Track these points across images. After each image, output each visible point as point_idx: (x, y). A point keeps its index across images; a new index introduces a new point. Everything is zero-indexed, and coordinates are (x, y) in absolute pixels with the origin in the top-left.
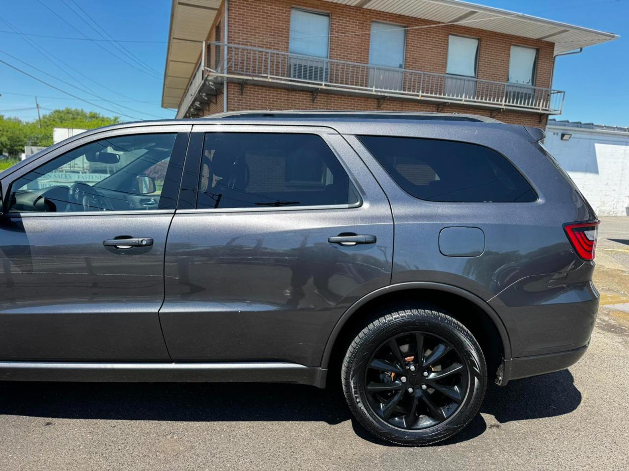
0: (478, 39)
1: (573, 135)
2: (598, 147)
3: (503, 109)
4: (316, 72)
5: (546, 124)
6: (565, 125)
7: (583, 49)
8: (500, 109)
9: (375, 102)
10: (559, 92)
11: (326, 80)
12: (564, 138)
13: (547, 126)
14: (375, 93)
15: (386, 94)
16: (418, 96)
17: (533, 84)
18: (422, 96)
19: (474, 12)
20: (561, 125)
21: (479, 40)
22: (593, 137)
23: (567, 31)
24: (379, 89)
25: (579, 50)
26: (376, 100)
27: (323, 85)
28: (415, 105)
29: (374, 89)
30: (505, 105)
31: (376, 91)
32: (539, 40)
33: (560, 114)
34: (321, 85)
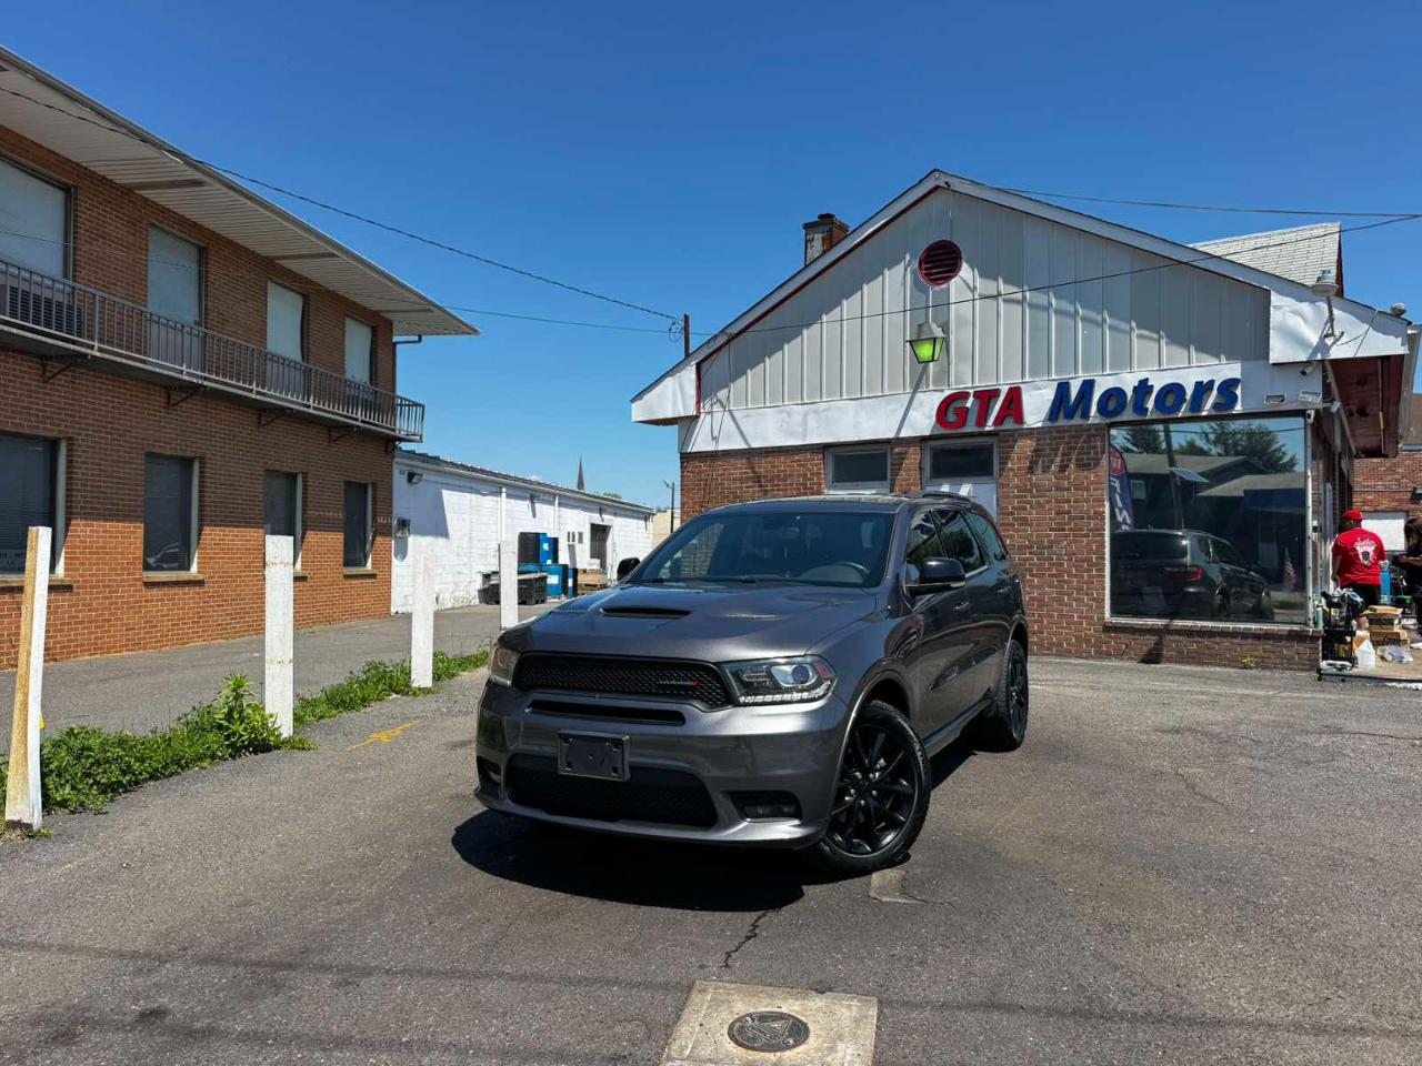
0: (304, 295)
1: (424, 477)
2: (445, 493)
3: (357, 426)
4: (59, 313)
5: (393, 457)
6: (410, 458)
7: (423, 338)
8: (352, 426)
9: (163, 394)
10: (416, 405)
11: (101, 341)
12: (414, 481)
13: (396, 460)
14: (187, 378)
15: (205, 383)
16: (251, 391)
17: (371, 384)
18: (258, 393)
19: (333, 255)
20: (419, 460)
21: (306, 297)
22: (440, 479)
23: (430, 311)
24: (192, 371)
25: (416, 338)
26: (163, 390)
27: (96, 348)
28: (226, 407)
29: (184, 368)
30: (362, 421)
31: (188, 374)
32: (376, 314)
33: (421, 441)
34: (92, 347)
